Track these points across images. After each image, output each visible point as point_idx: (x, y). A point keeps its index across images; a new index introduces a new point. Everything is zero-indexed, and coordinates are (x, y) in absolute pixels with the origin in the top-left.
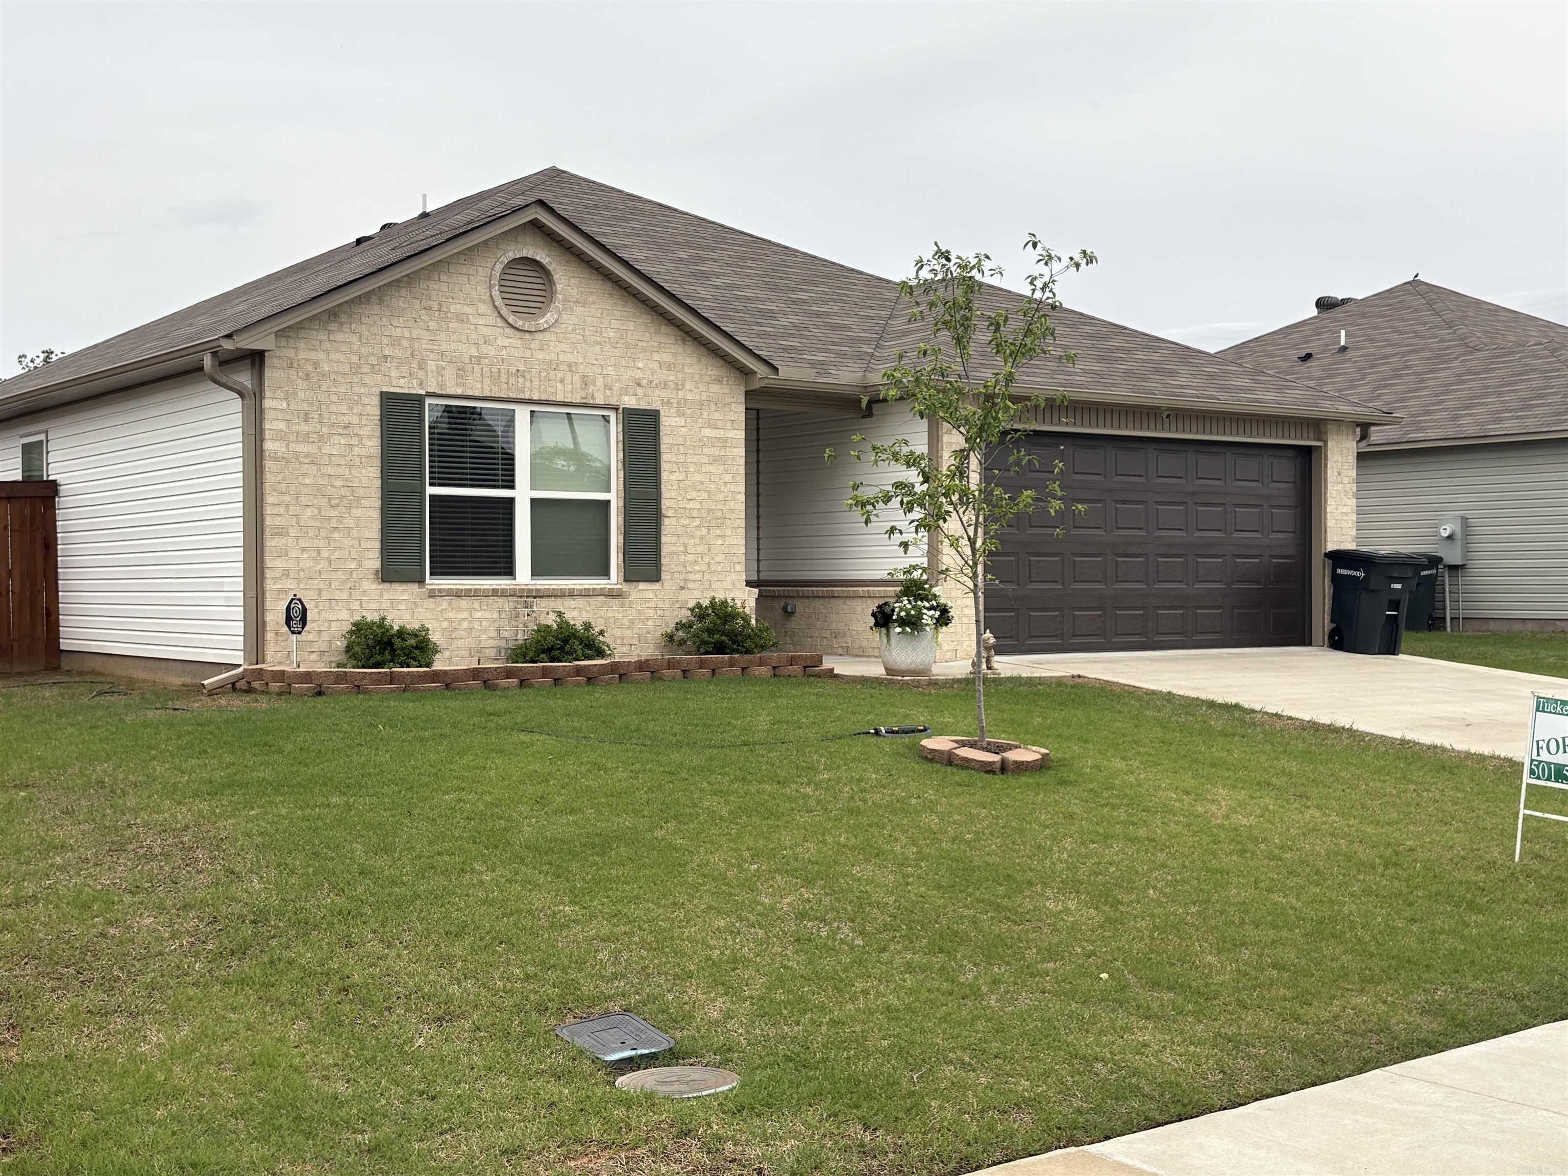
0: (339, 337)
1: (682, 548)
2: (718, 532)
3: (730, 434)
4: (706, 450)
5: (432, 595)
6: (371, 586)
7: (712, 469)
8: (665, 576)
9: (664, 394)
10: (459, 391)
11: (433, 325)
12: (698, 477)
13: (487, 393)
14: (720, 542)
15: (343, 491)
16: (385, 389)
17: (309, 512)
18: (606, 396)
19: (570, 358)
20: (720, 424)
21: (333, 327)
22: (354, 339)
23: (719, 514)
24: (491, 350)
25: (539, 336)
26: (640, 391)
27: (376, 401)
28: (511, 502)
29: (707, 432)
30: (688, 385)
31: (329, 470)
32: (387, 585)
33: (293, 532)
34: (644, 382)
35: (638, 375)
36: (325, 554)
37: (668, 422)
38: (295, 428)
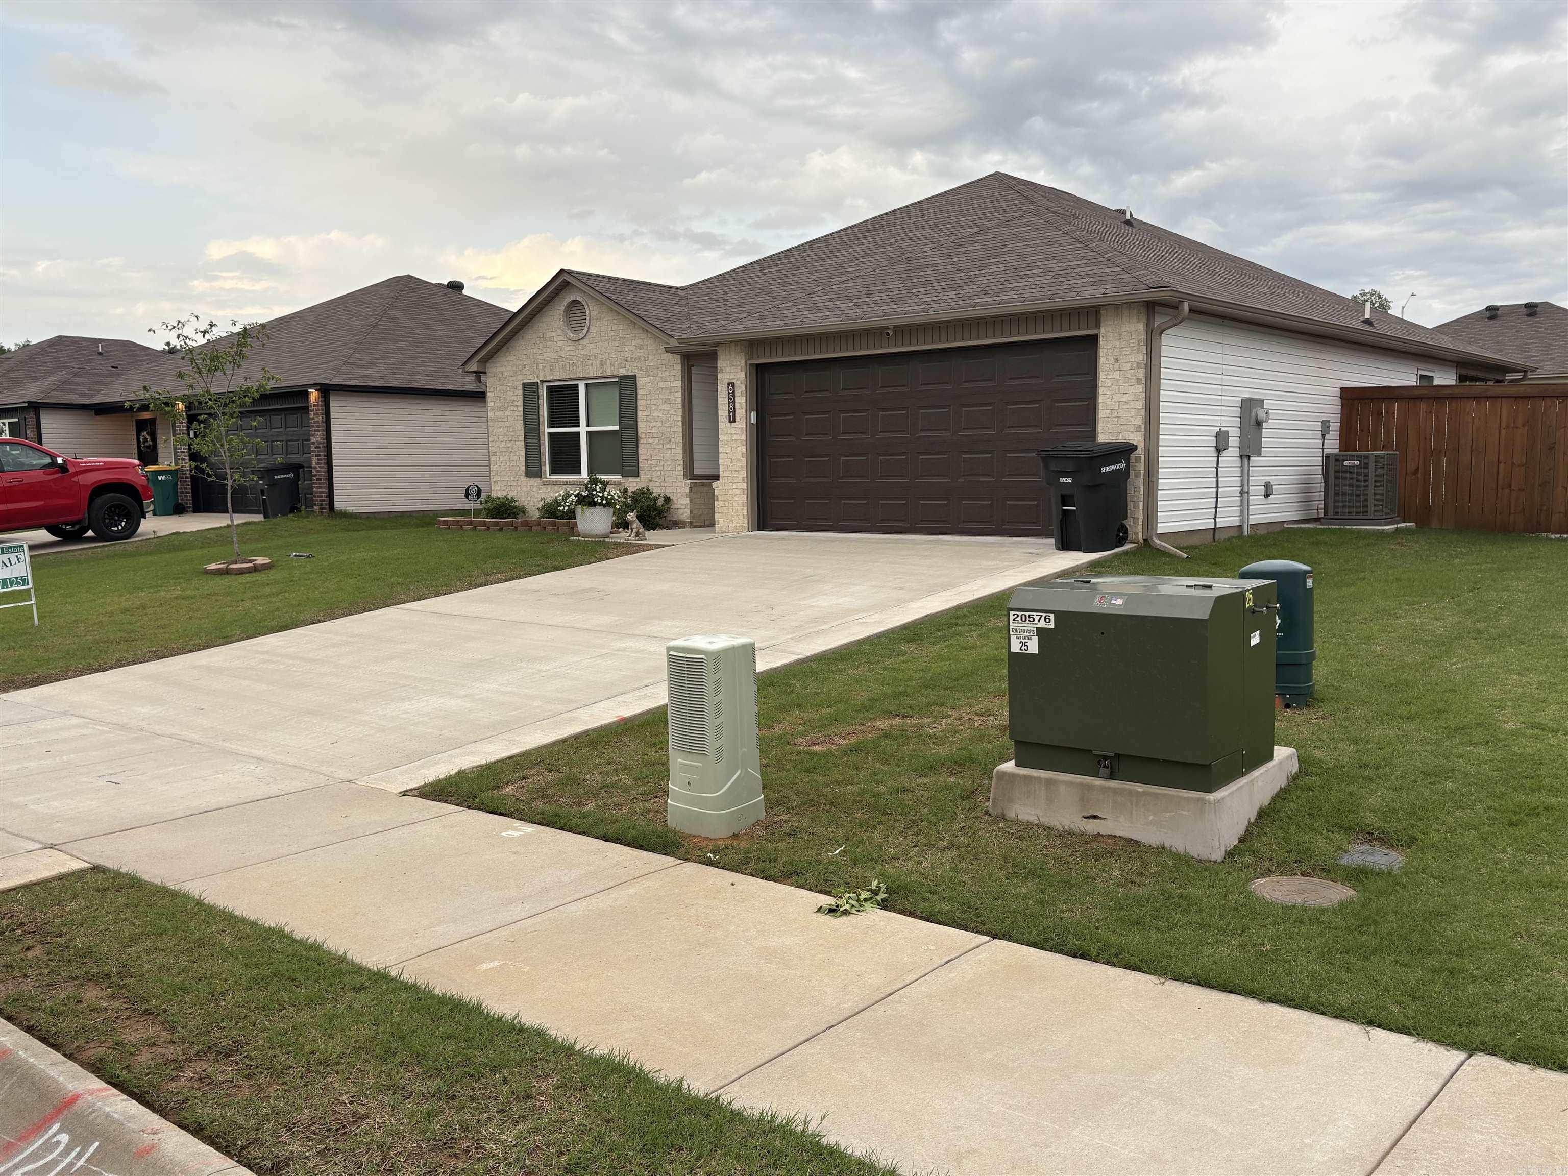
0: (509, 358)
1: (649, 457)
2: (668, 446)
3: (674, 384)
4: (661, 396)
5: (544, 484)
6: (523, 479)
7: (664, 407)
8: (641, 473)
9: (638, 364)
10: (551, 378)
11: (541, 345)
12: (656, 413)
13: (562, 377)
14: (669, 452)
15: (512, 433)
16: (525, 381)
17: (503, 444)
18: (611, 370)
19: (595, 351)
20: (668, 379)
21: (508, 354)
22: (513, 358)
23: (668, 436)
24: (563, 354)
25: (581, 342)
26: (627, 365)
27: (521, 388)
28: (578, 433)
29: (661, 385)
30: (650, 357)
31: (507, 424)
32: (528, 479)
33: (498, 454)
34: (629, 359)
35: (627, 355)
36: (508, 464)
37: (641, 381)
38: (496, 405)
